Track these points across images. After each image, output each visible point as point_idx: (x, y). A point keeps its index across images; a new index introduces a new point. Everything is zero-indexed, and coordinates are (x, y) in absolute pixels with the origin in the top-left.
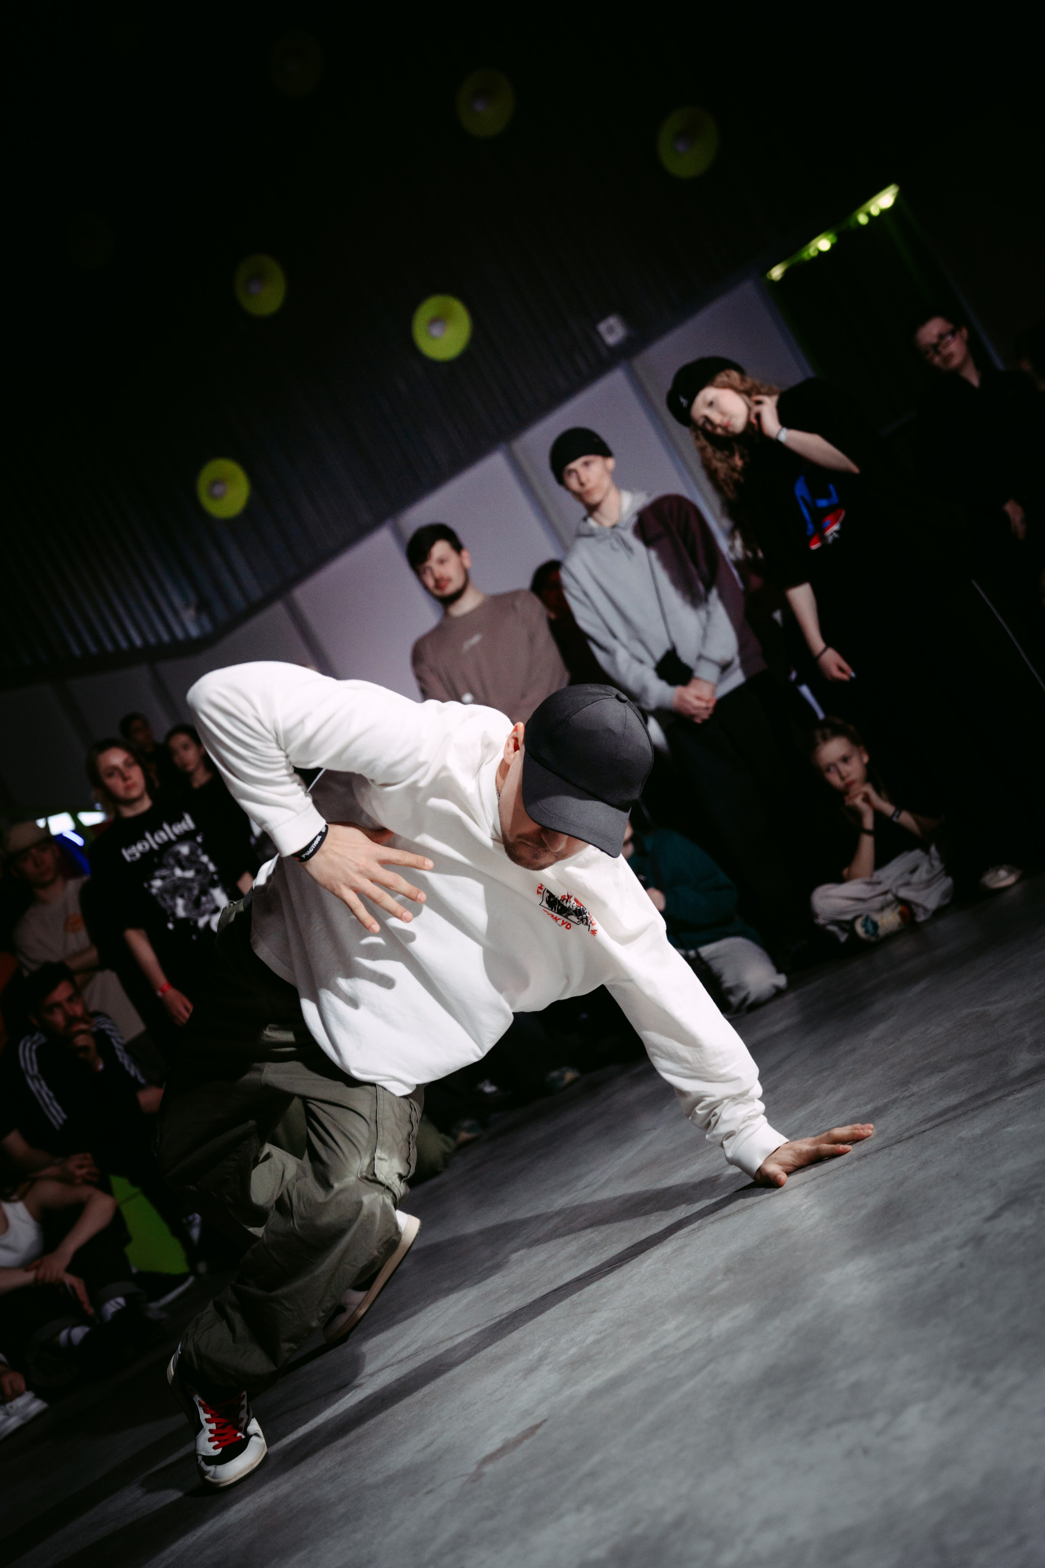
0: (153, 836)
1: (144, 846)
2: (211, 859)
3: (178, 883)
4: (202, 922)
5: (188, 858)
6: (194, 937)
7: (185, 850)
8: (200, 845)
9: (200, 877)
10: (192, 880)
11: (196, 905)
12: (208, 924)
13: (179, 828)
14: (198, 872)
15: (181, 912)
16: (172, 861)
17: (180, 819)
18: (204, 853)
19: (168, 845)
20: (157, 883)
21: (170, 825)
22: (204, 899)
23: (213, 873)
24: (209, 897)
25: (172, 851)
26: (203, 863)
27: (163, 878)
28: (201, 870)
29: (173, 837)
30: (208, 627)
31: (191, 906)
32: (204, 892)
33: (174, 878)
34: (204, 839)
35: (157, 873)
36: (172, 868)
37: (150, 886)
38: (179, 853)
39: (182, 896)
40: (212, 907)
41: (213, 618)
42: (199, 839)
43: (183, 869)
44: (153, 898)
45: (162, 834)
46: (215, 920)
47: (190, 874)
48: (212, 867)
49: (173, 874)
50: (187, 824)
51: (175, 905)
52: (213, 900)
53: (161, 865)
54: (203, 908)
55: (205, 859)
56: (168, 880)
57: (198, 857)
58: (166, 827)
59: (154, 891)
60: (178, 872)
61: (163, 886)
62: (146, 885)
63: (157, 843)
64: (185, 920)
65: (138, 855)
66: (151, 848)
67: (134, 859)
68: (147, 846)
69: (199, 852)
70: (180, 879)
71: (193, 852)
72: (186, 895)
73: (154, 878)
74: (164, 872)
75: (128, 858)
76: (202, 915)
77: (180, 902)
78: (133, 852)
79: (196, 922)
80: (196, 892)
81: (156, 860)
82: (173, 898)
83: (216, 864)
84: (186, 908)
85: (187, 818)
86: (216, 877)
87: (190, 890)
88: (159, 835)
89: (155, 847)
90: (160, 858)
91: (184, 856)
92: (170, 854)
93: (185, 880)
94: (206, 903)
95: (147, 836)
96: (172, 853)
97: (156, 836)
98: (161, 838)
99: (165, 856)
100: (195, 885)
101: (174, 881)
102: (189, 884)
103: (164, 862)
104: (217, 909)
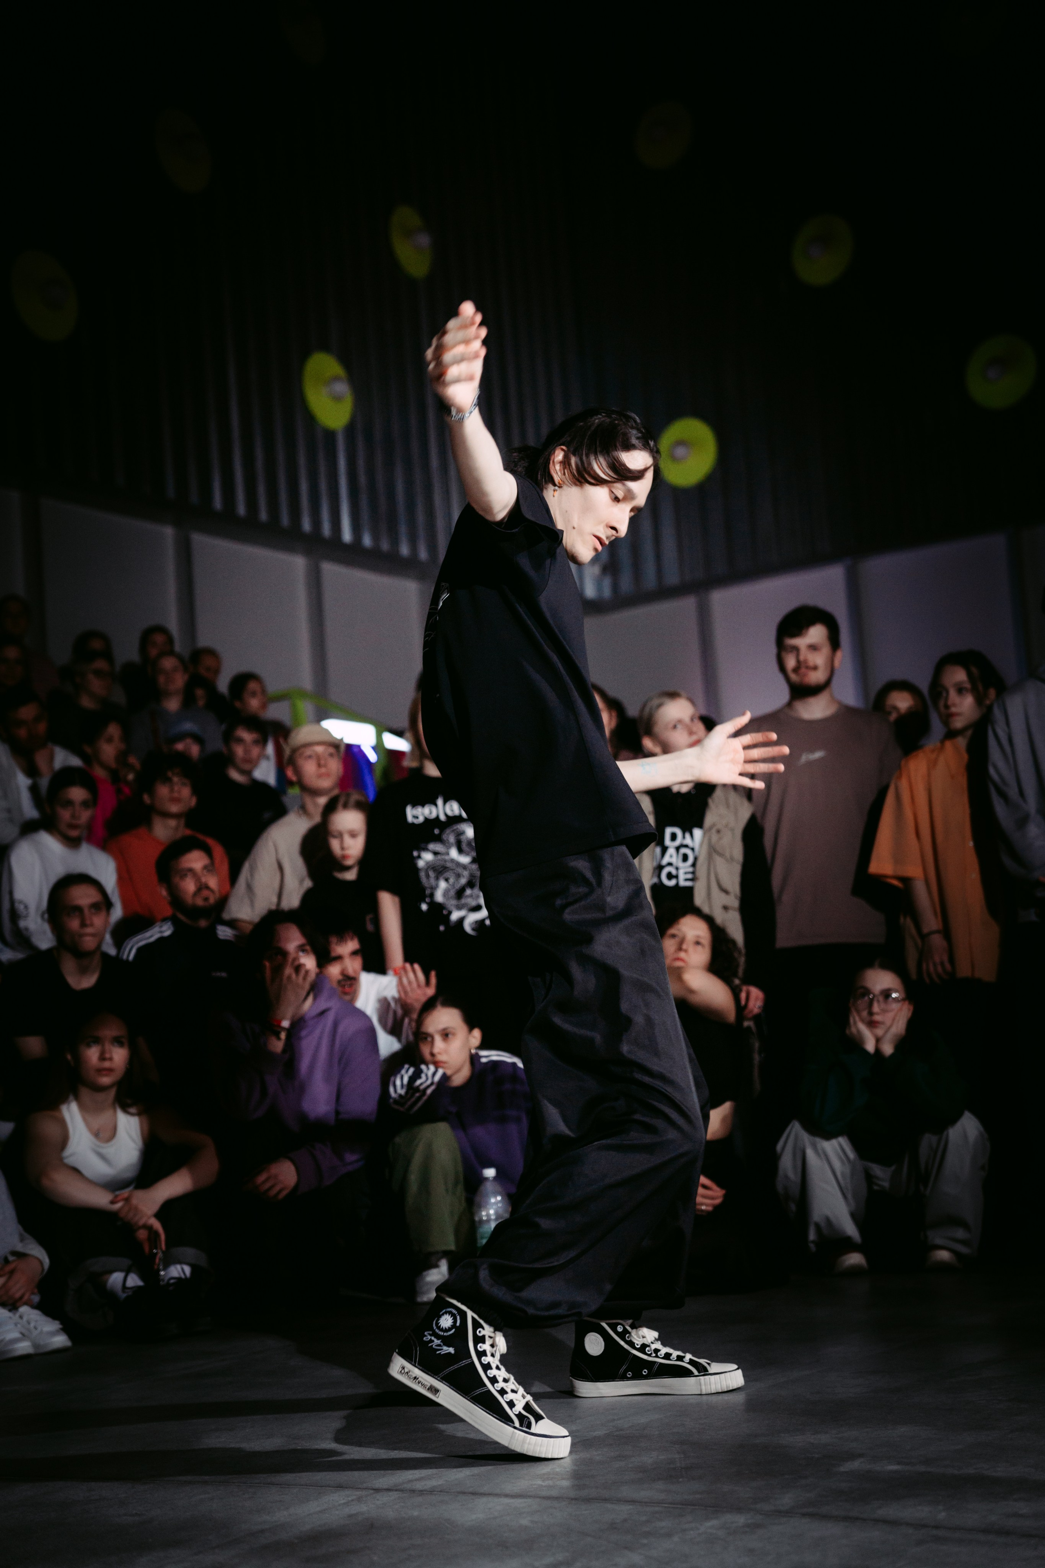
0: (445, 802)
1: (431, 813)
3: (449, 865)
4: (455, 916)
5: (469, 842)
6: (442, 928)
7: (469, 833)
9: (473, 867)
10: (464, 867)
11: (456, 895)
12: (461, 920)
14: (472, 861)
15: (439, 896)
16: (452, 839)
19: (455, 821)
20: (428, 857)
22: (468, 892)
24: (474, 891)
25: (457, 829)
27: (436, 853)
30: (607, 593)
31: (452, 893)
32: (472, 884)
33: (447, 858)
35: (432, 846)
36: (449, 847)
37: (419, 857)
38: (463, 833)
39: (447, 880)
40: (469, 905)
41: (615, 587)
43: (460, 851)
44: (416, 870)
45: (454, 805)
46: (470, 919)
47: (464, 860)
49: (448, 854)
51: (436, 887)
53: (439, 839)
54: (463, 901)
56: (439, 857)
59: (421, 864)
60: (454, 853)
61: (433, 860)
62: (415, 854)
63: (446, 815)
64: (440, 907)
65: (421, 819)
66: (438, 817)
67: (416, 821)
68: (434, 815)
70: (452, 860)
72: (451, 880)
73: (427, 850)
74: (440, 848)
75: (410, 819)
76: (459, 908)
77: (443, 885)
78: (416, 814)
79: (450, 913)
80: (463, 881)
81: (436, 831)
82: (438, 878)
84: (446, 893)
87: (458, 876)
88: (451, 806)
89: (442, 818)
90: (442, 831)
91: (467, 838)
92: (453, 831)
93: (458, 864)
94: (471, 896)
95: (440, 802)
96: (455, 830)
97: (448, 806)
98: (452, 811)
99: (448, 831)
100: (466, 873)
101: (445, 861)
102: (460, 870)
103: (444, 837)
104: (478, 908)
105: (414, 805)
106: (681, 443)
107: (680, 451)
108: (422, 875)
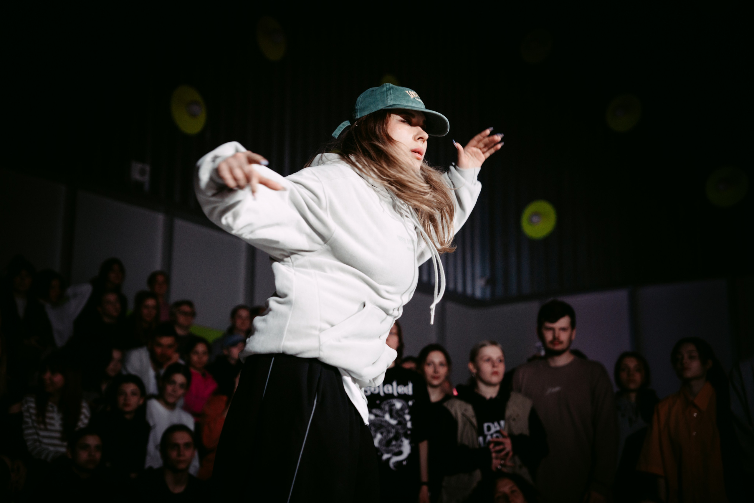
0: (383, 386)
1: (375, 390)
2: (411, 420)
3: (384, 424)
4: (385, 456)
5: (398, 411)
7: (398, 405)
8: (409, 407)
9: (399, 427)
10: (393, 426)
11: (387, 443)
12: (389, 459)
13: (402, 390)
14: (399, 423)
16: (387, 408)
17: (406, 384)
18: (409, 413)
19: (390, 397)
20: (372, 416)
21: (398, 384)
22: (394, 443)
23: (407, 429)
24: (399, 442)
25: (390, 402)
26: (405, 419)
27: (377, 415)
28: (402, 423)
29: (395, 394)
31: (384, 442)
32: (397, 437)
33: (383, 419)
34: (413, 404)
35: (375, 410)
36: (385, 413)
38: (394, 405)
39: (382, 433)
40: (396, 450)
42: (410, 403)
43: (392, 416)
45: (390, 387)
47: (393, 422)
48: (409, 425)
49: (384, 417)
50: (408, 389)
51: (375, 437)
52: (400, 446)
53: (380, 407)
54: (390, 448)
55: (408, 417)
56: (378, 418)
57: (404, 414)
58: (395, 384)
60: (387, 417)
61: (374, 420)
63: (384, 393)
64: (377, 449)
66: (379, 393)
68: (376, 392)
69: (407, 411)
70: (386, 422)
71: (402, 409)
72: (385, 434)
73: (372, 412)
74: (378, 412)
77: (379, 436)
79: (382, 455)
80: (391, 435)
81: (378, 401)
82: (376, 432)
83: (413, 424)
84: (380, 442)
85: (410, 386)
86: (409, 432)
87: (389, 432)
88: (388, 388)
89: (382, 394)
90: (381, 402)
91: (396, 408)
92: (388, 403)
93: (389, 424)
94: (395, 445)
96: (389, 403)
97: (386, 387)
98: (388, 390)
99: (385, 403)
100: (393, 431)
101: (382, 421)
102: (390, 428)
103: (383, 406)
104: (400, 453)
106: (536, 214)
107: (535, 219)
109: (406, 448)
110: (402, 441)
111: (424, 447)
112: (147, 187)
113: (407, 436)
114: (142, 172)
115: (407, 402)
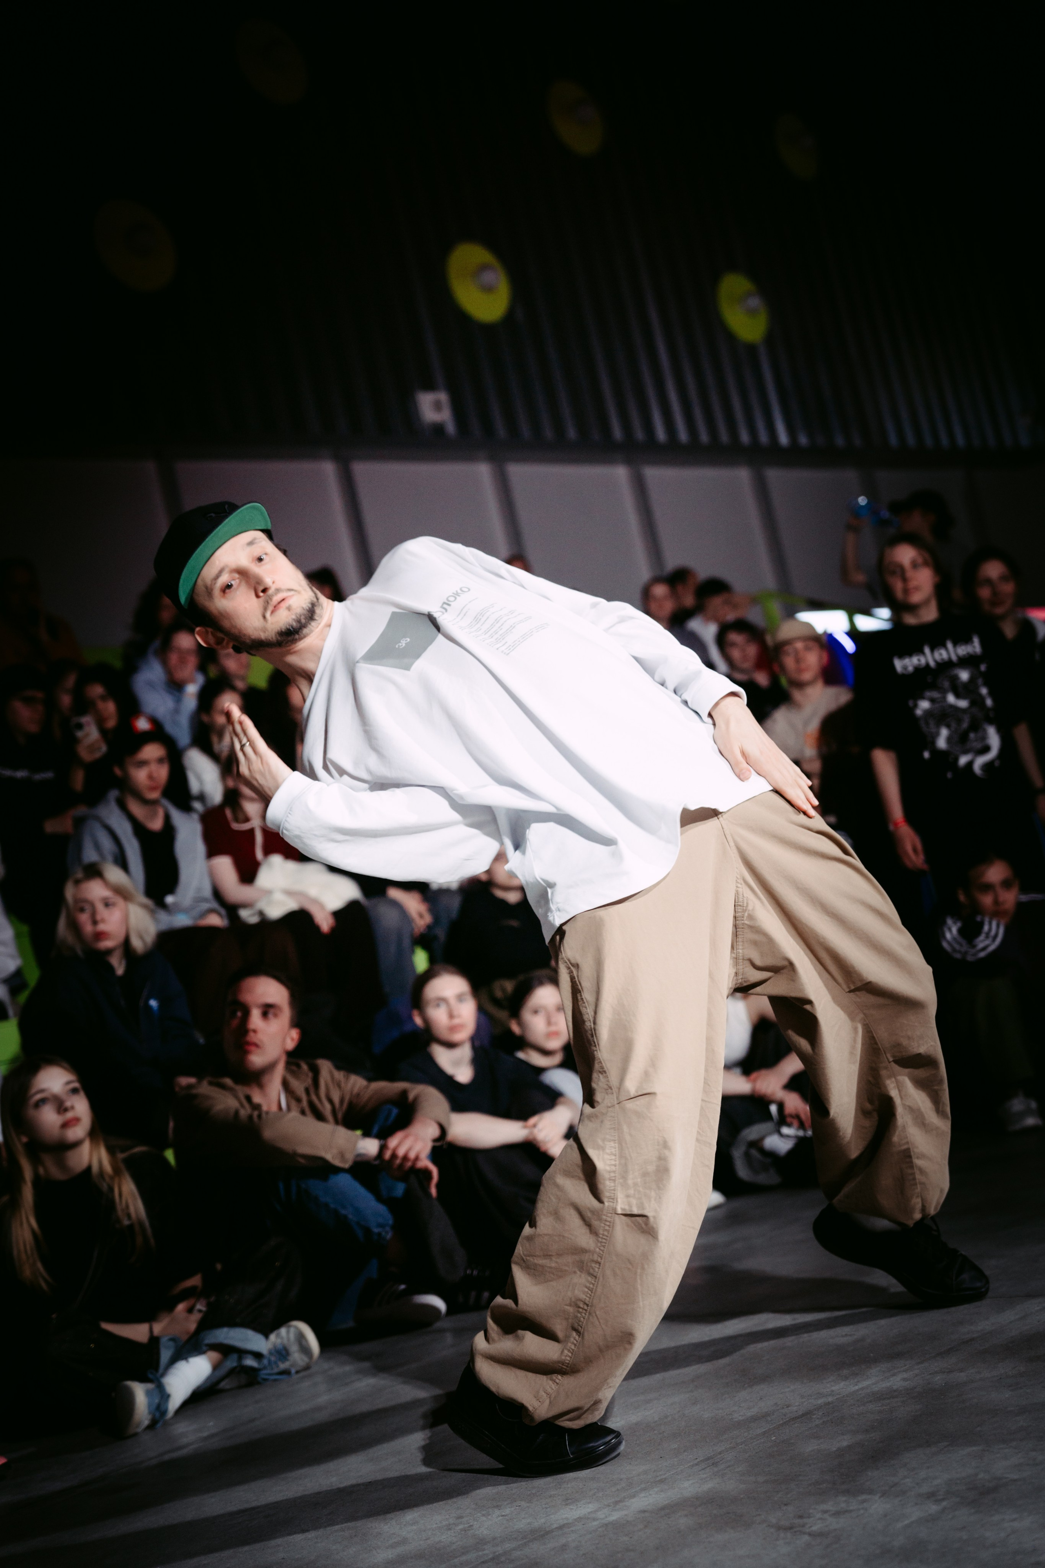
0: (932, 650)
1: (920, 662)
2: (991, 693)
3: (948, 710)
4: (963, 760)
5: (966, 685)
6: (951, 775)
7: (964, 676)
8: (982, 674)
9: (975, 709)
10: (963, 711)
11: (960, 741)
12: (970, 764)
13: (964, 650)
14: (973, 703)
15: (942, 743)
16: (946, 684)
17: (968, 641)
18: (986, 684)
19: (946, 666)
20: (924, 705)
22: (972, 735)
23: (989, 709)
24: (980, 733)
25: (950, 673)
26: (980, 695)
27: (932, 700)
28: (977, 701)
29: (954, 658)
31: (955, 739)
32: (976, 726)
33: (944, 704)
34: (989, 668)
36: (944, 692)
37: (916, 706)
38: (957, 677)
39: (948, 726)
40: (978, 745)
42: (983, 668)
43: (958, 696)
44: (916, 719)
45: (944, 652)
46: (980, 761)
47: (963, 704)
48: (989, 702)
49: (945, 699)
50: (974, 647)
51: (938, 734)
52: (984, 737)
53: (934, 686)
54: (969, 745)
55: (984, 691)
56: (937, 705)
57: (977, 688)
58: (950, 645)
59: (919, 712)
60: (951, 699)
61: (930, 709)
62: (911, 704)
63: (936, 661)
64: (945, 753)
65: (911, 669)
66: (928, 665)
67: (905, 672)
68: (923, 662)
69: (980, 681)
70: (952, 706)
71: (972, 680)
72: (953, 726)
73: (923, 698)
74: (935, 694)
75: (899, 670)
76: (965, 752)
77: (944, 732)
78: (907, 664)
79: (956, 759)
80: (965, 725)
81: (929, 679)
82: (938, 726)
83: (995, 700)
84: (949, 740)
85: (976, 641)
86: (991, 715)
87: (959, 721)
88: (940, 652)
89: (932, 664)
90: (935, 678)
91: (962, 681)
92: (946, 676)
93: (958, 709)
94: (976, 739)
95: (927, 650)
96: (948, 675)
97: (936, 653)
98: (942, 656)
99: (941, 678)
100: (967, 717)
101: (944, 707)
102: (960, 714)
103: (939, 683)
104: (986, 749)
105: (901, 656)
108: (922, 724)
109: (994, 739)
110: (985, 732)
111: (1022, 734)
112: (451, 428)
113: (990, 722)
114: (438, 406)
115: (977, 667)
